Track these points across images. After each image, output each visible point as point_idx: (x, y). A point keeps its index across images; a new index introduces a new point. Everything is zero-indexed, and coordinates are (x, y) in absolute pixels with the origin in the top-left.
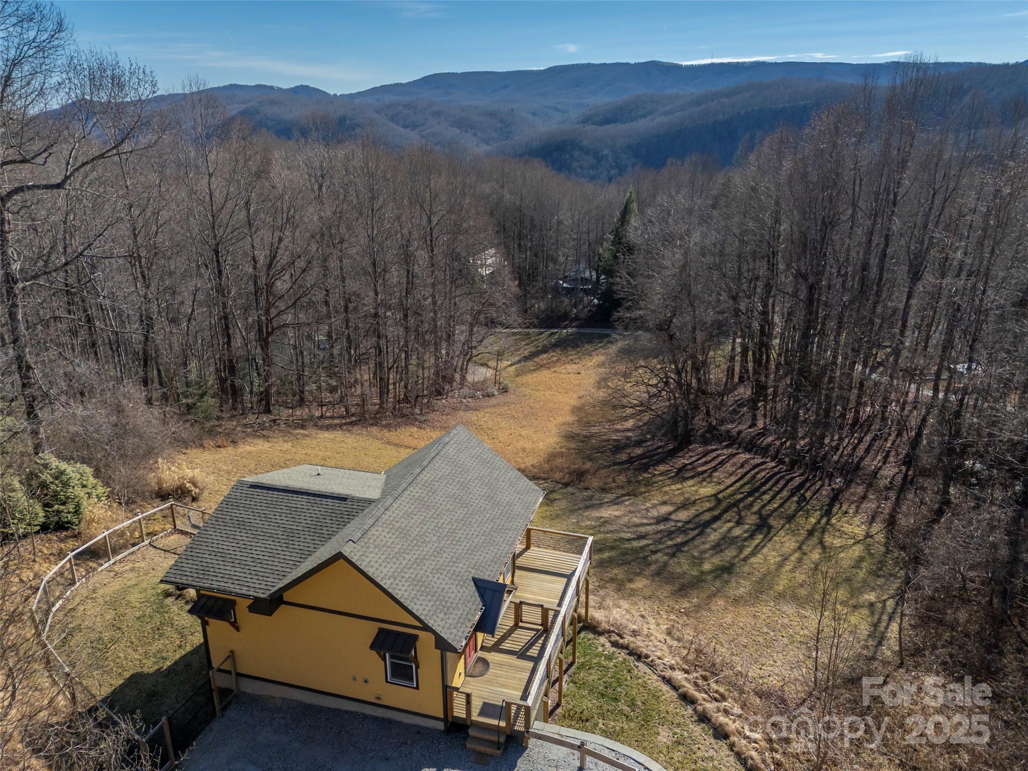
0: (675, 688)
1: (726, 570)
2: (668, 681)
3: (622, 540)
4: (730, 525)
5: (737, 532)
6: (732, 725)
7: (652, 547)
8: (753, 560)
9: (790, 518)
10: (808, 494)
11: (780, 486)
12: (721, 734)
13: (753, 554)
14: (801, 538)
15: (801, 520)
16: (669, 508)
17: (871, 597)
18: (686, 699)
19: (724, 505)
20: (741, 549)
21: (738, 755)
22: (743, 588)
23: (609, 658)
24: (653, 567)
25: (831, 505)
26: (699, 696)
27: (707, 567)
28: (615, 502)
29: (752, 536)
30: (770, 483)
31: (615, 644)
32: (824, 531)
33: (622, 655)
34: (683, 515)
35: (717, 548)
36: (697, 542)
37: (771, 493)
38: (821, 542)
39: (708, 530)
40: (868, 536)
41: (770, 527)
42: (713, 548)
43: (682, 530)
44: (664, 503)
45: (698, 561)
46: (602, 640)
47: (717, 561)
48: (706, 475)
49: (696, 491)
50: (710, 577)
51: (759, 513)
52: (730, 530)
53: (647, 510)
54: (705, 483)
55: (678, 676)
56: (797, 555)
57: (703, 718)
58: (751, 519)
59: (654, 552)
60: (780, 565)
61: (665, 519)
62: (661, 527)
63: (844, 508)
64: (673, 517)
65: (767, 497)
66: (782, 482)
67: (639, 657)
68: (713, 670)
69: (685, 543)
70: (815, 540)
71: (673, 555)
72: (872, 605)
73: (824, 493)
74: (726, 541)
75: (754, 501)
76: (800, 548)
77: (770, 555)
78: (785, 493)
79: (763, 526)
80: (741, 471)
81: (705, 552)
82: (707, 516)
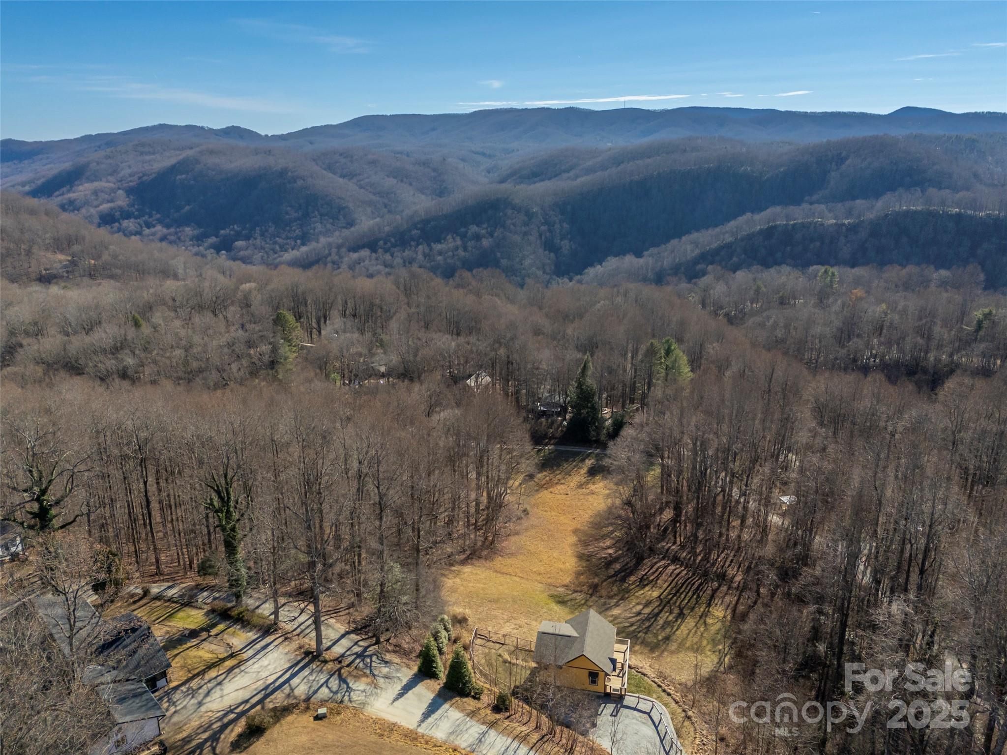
0: (656, 683)
1: (667, 639)
2: (654, 682)
3: (625, 627)
4: (667, 614)
5: (671, 618)
6: (672, 692)
7: (638, 630)
8: (677, 633)
9: (692, 609)
10: (701, 593)
11: (688, 588)
12: (669, 694)
13: (677, 630)
14: (696, 620)
15: (697, 609)
16: (640, 607)
17: (720, 647)
18: (659, 686)
19: (664, 603)
20: (672, 627)
21: (674, 699)
22: (673, 646)
23: (636, 676)
24: (640, 640)
25: (710, 600)
26: (663, 685)
27: (660, 638)
28: (617, 605)
29: (676, 621)
30: (684, 587)
31: (637, 672)
32: (706, 616)
33: (640, 675)
34: (647, 611)
35: (663, 628)
36: (654, 625)
37: (684, 593)
38: (705, 622)
39: (659, 618)
40: (725, 617)
41: (684, 614)
42: (661, 628)
43: (648, 619)
44: (638, 604)
45: (656, 635)
46: (633, 670)
47: (663, 634)
48: (654, 583)
49: (651, 595)
50: (661, 643)
51: (679, 606)
52: (667, 617)
53: (631, 609)
54: (654, 588)
55: (656, 680)
56: (695, 629)
57: (664, 691)
58: (676, 611)
59: (639, 632)
60: (688, 634)
61: (639, 613)
62: (638, 618)
63: (716, 602)
64: (643, 612)
65: (683, 596)
66: (690, 586)
67: (645, 675)
68: (665, 678)
69: (649, 627)
70: (702, 621)
71: (646, 633)
72: (720, 650)
73: (708, 592)
74: (667, 623)
75: (677, 599)
76: (696, 625)
77: (683, 630)
78: (690, 594)
79: (681, 615)
80: (671, 579)
81: (658, 630)
82: (656, 611)
